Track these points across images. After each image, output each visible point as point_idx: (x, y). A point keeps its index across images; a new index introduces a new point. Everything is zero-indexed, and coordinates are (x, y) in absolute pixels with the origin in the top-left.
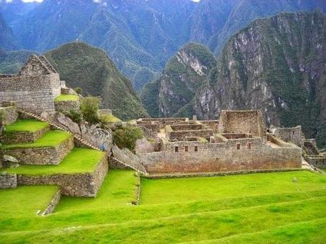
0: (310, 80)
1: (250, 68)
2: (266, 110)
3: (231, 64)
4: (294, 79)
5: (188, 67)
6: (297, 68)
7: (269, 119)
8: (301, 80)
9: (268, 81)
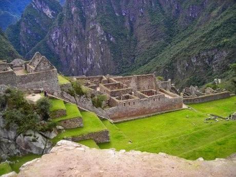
0: (130, 21)
1: (87, 13)
2: (100, 43)
3: (73, 9)
4: (119, 21)
5: (41, 11)
6: (121, 13)
7: (102, 49)
8: (124, 22)
9: (101, 23)
